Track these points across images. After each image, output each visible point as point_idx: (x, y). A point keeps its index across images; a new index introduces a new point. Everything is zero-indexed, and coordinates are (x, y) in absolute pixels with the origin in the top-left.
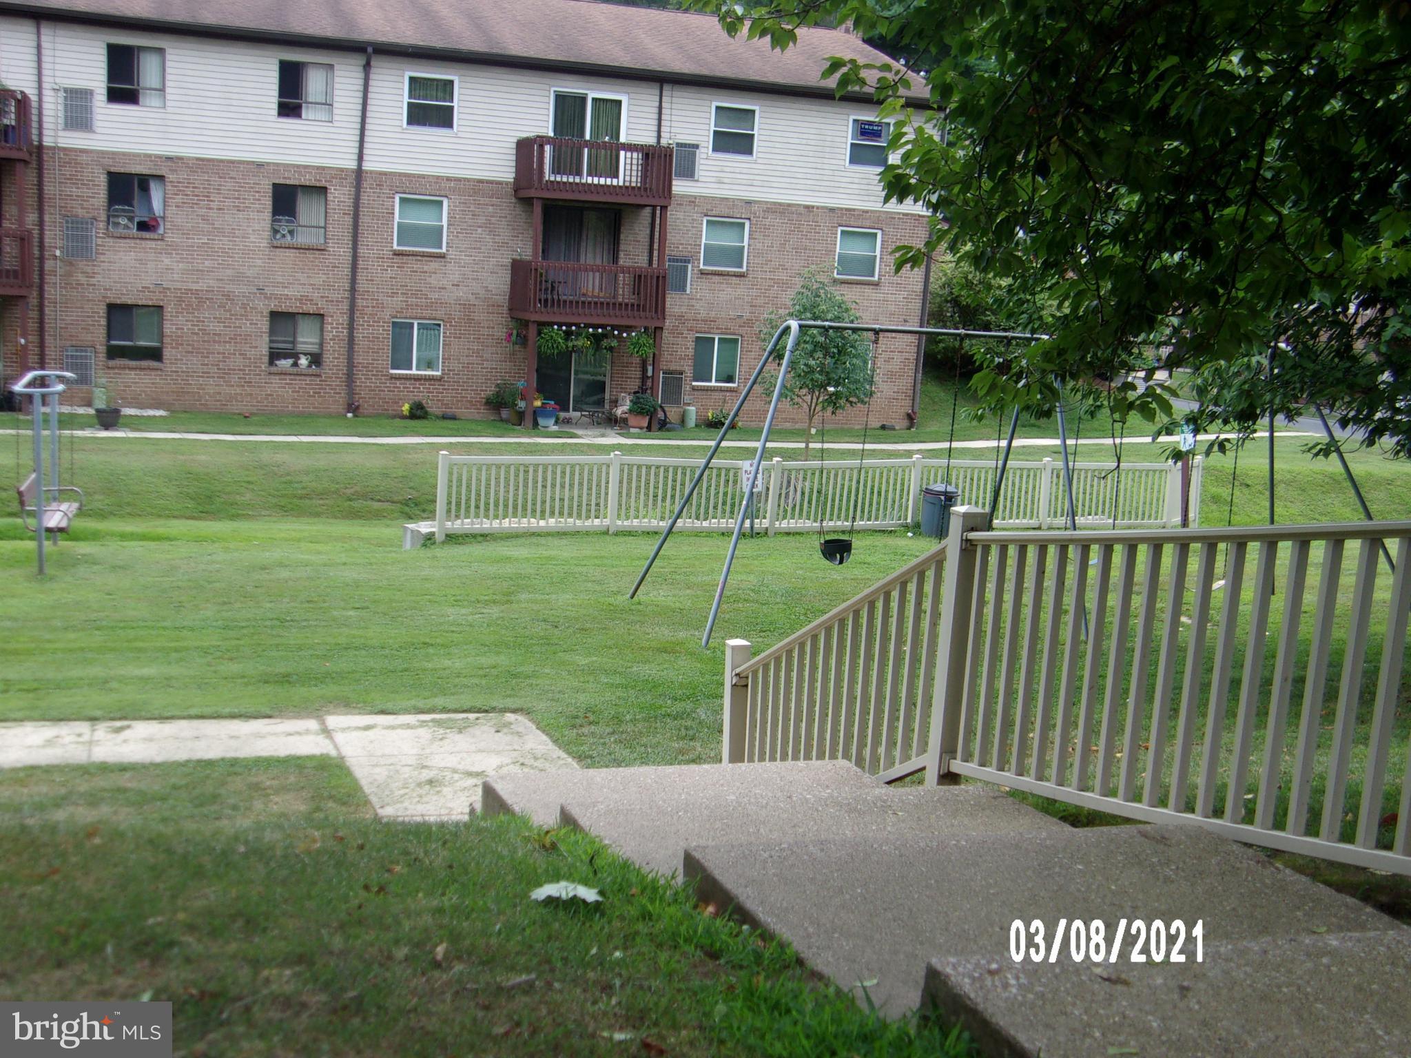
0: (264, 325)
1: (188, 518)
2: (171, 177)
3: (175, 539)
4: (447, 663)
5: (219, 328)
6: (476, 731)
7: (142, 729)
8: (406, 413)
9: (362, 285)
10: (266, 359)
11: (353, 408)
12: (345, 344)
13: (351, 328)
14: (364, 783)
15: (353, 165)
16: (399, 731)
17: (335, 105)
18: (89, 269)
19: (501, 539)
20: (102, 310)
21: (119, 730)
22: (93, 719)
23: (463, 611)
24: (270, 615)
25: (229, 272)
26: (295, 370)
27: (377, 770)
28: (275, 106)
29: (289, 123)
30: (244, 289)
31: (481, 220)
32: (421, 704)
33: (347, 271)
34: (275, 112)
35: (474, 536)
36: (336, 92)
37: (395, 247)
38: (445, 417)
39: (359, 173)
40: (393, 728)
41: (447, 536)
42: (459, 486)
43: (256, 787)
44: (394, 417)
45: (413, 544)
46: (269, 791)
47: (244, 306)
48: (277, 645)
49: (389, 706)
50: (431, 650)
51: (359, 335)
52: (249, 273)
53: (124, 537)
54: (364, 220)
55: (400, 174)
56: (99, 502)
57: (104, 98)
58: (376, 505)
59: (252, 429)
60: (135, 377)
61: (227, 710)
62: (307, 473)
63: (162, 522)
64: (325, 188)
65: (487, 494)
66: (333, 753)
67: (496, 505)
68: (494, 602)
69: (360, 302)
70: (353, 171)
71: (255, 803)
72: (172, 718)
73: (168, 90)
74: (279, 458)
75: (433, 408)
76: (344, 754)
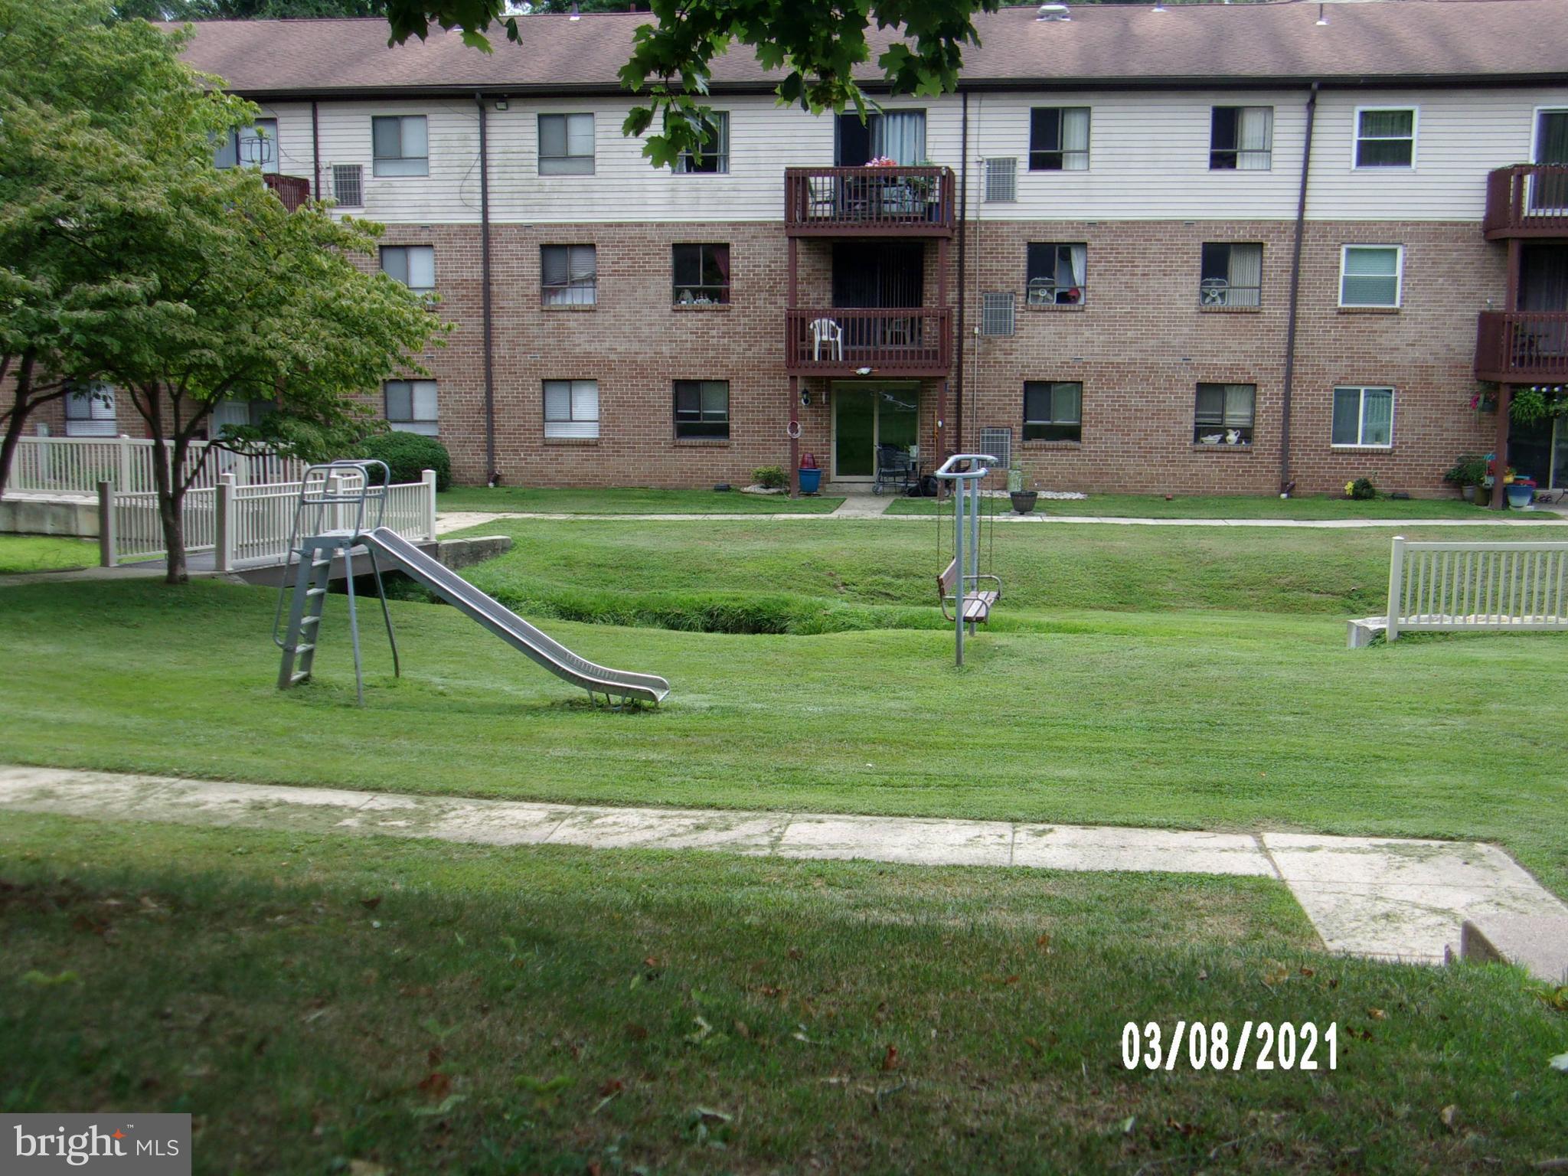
0: (1190, 398)
1: (1105, 609)
2: (1093, 243)
3: (1093, 632)
4: (1403, 780)
5: (1141, 403)
6: (1441, 861)
7: (1064, 834)
8: (1349, 492)
9: (1300, 349)
10: (1191, 436)
11: (1287, 487)
12: (1279, 416)
13: (1287, 397)
14: (1308, 910)
15: (1293, 216)
16: (1348, 855)
17: (1275, 151)
18: (1007, 346)
19: (1466, 638)
20: (1020, 388)
21: (1041, 834)
22: (1014, 820)
23: (1421, 721)
24: (1198, 717)
25: (1152, 342)
26: (1223, 446)
27: (1324, 898)
28: (1207, 158)
29: (1224, 175)
30: (1170, 360)
31: (1443, 268)
32: (1373, 826)
33: (1283, 335)
34: (1207, 165)
35: (1432, 634)
36: (1275, 137)
37: (1340, 305)
38: (1394, 497)
39: (1300, 224)
40: (1341, 851)
41: (1399, 633)
42: (1416, 575)
43: (1189, 905)
44: (1334, 497)
45: (1358, 643)
46: (1203, 911)
47: (1169, 379)
48: (1207, 751)
49: (1337, 825)
50: (1384, 765)
51: (1296, 405)
52: (1175, 342)
53: (1039, 628)
54: (1305, 276)
55: (1347, 223)
56: (1014, 590)
57: (1027, 165)
58: (1314, 597)
59: (1175, 513)
60: (1053, 458)
61: (1155, 819)
62: (1236, 561)
63: (1078, 612)
64: (1261, 244)
65: (1450, 585)
66: (1273, 875)
67: (1461, 598)
68: (1458, 712)
69: (1297, 369)
70: (1293, 222)
71: (1188, 923)
72: (1096, 824)
73: (1092, 151)
74: (1205, 544)
75: (1381, 486)
76: (1285, 877)
